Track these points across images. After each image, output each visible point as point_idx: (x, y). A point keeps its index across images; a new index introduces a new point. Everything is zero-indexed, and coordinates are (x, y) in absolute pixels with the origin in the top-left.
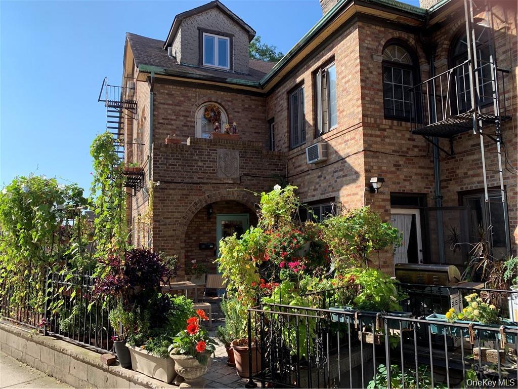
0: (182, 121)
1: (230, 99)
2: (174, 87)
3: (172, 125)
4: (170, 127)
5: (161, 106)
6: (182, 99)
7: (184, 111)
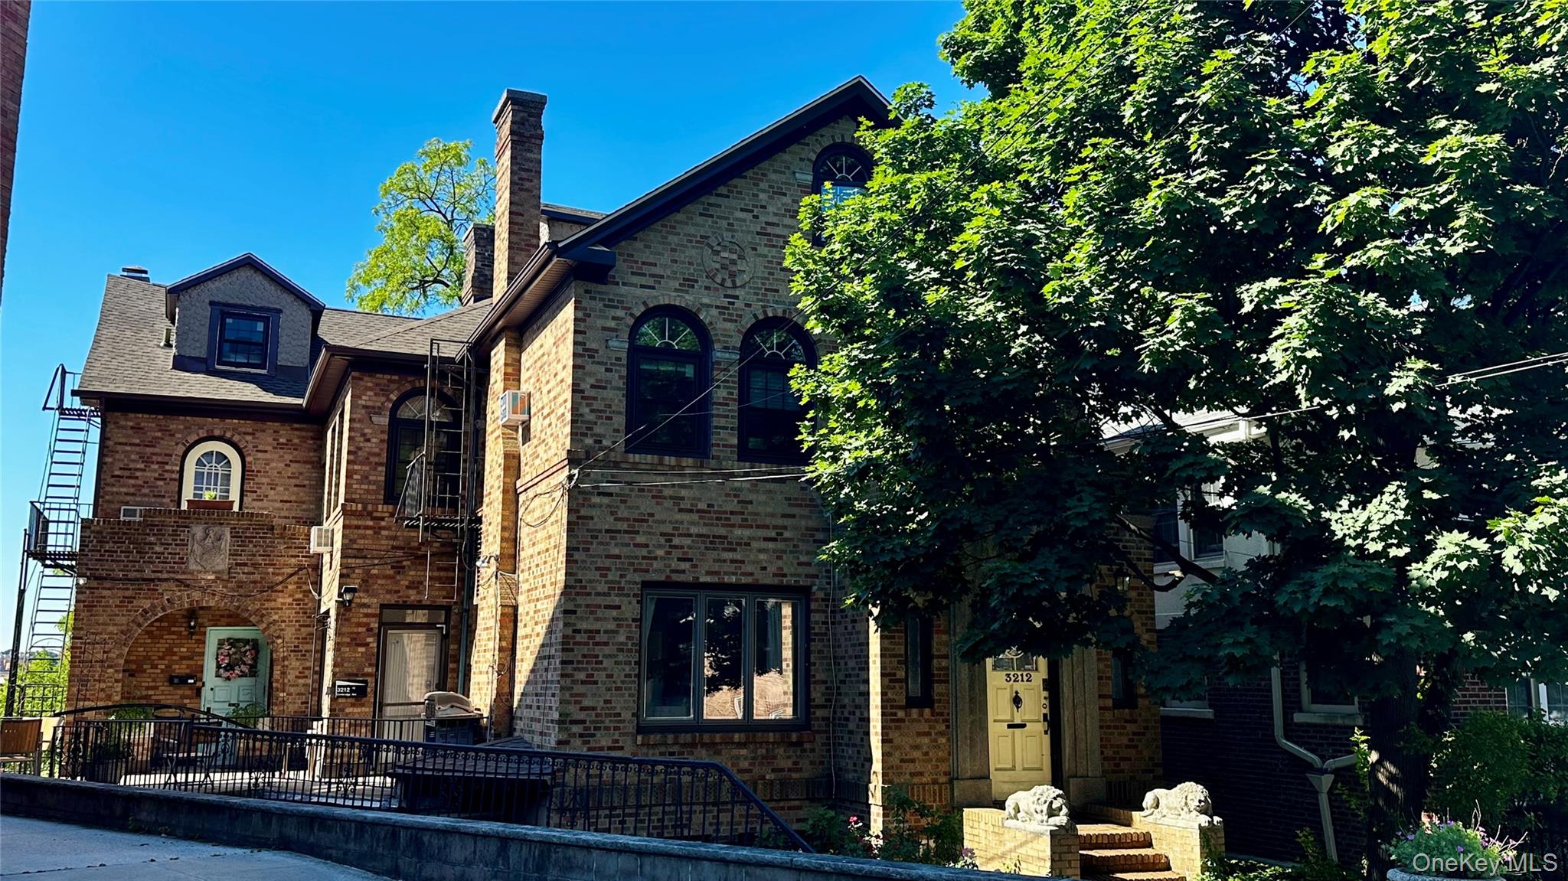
0: (155, 471)
1: (251, 430)
2: (146, 416)
3: (137, 478)
4: (132, 481)
5: (119, 448)
6: (159, 434)
7: (160, 455)
